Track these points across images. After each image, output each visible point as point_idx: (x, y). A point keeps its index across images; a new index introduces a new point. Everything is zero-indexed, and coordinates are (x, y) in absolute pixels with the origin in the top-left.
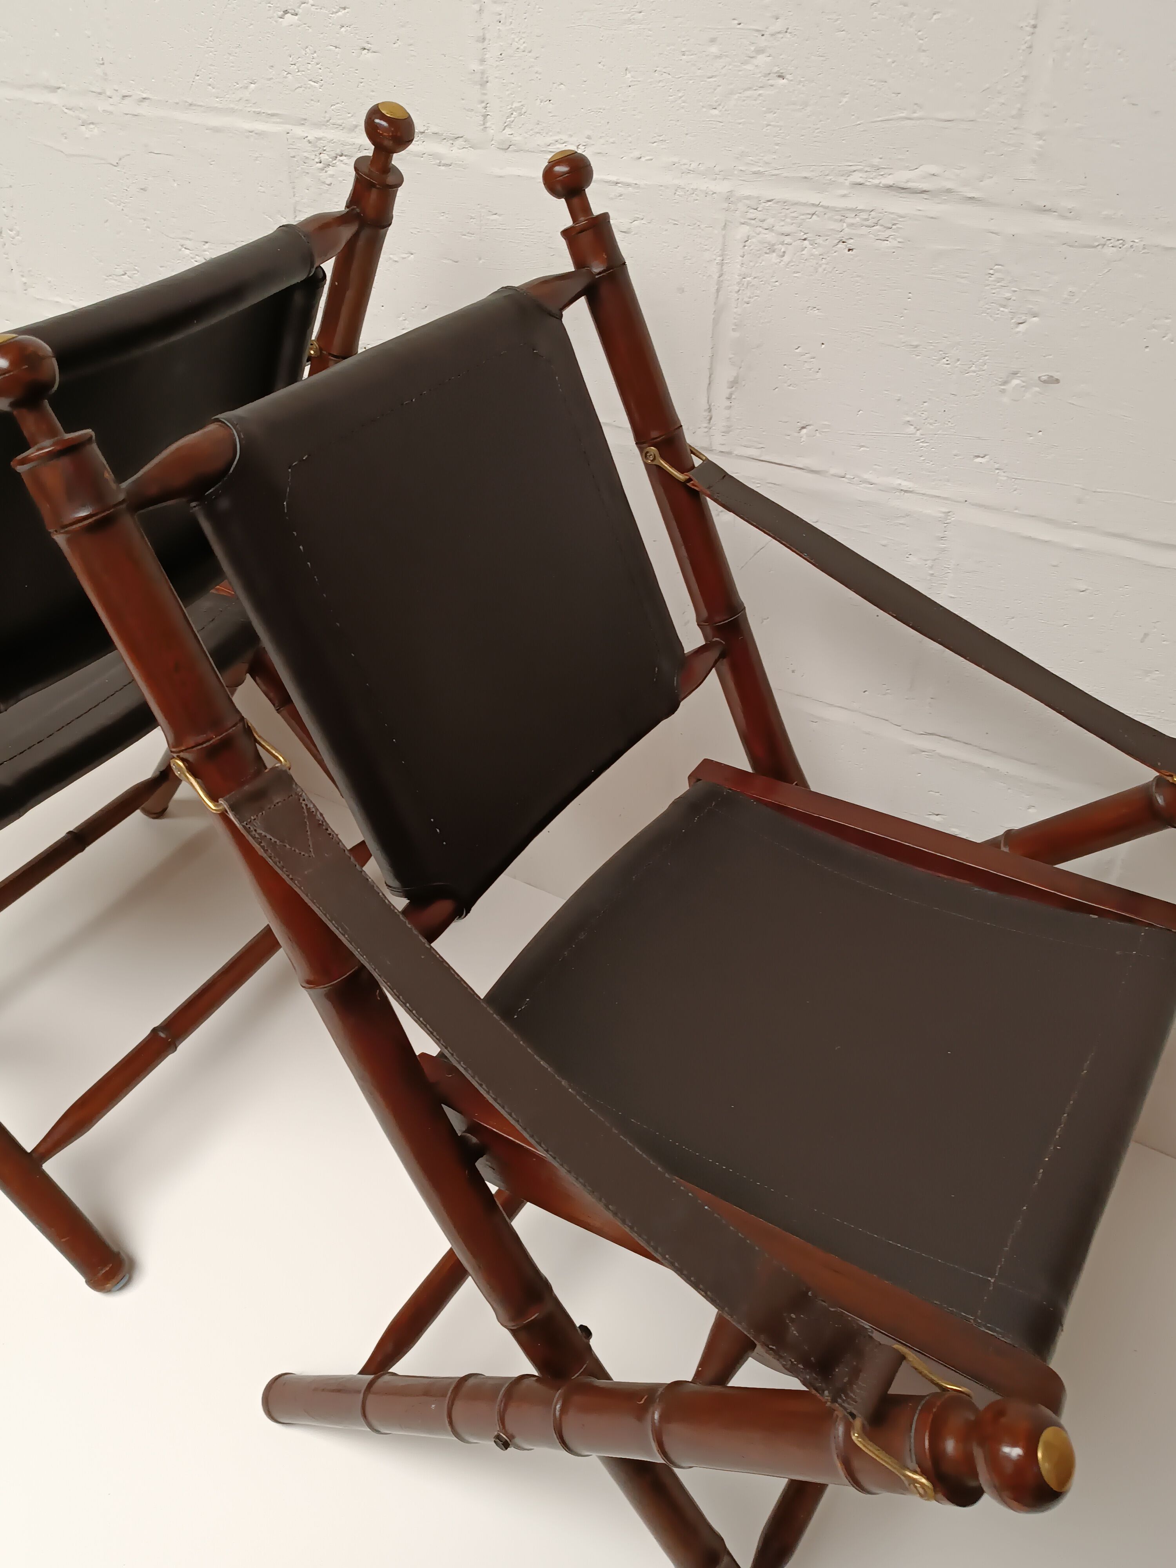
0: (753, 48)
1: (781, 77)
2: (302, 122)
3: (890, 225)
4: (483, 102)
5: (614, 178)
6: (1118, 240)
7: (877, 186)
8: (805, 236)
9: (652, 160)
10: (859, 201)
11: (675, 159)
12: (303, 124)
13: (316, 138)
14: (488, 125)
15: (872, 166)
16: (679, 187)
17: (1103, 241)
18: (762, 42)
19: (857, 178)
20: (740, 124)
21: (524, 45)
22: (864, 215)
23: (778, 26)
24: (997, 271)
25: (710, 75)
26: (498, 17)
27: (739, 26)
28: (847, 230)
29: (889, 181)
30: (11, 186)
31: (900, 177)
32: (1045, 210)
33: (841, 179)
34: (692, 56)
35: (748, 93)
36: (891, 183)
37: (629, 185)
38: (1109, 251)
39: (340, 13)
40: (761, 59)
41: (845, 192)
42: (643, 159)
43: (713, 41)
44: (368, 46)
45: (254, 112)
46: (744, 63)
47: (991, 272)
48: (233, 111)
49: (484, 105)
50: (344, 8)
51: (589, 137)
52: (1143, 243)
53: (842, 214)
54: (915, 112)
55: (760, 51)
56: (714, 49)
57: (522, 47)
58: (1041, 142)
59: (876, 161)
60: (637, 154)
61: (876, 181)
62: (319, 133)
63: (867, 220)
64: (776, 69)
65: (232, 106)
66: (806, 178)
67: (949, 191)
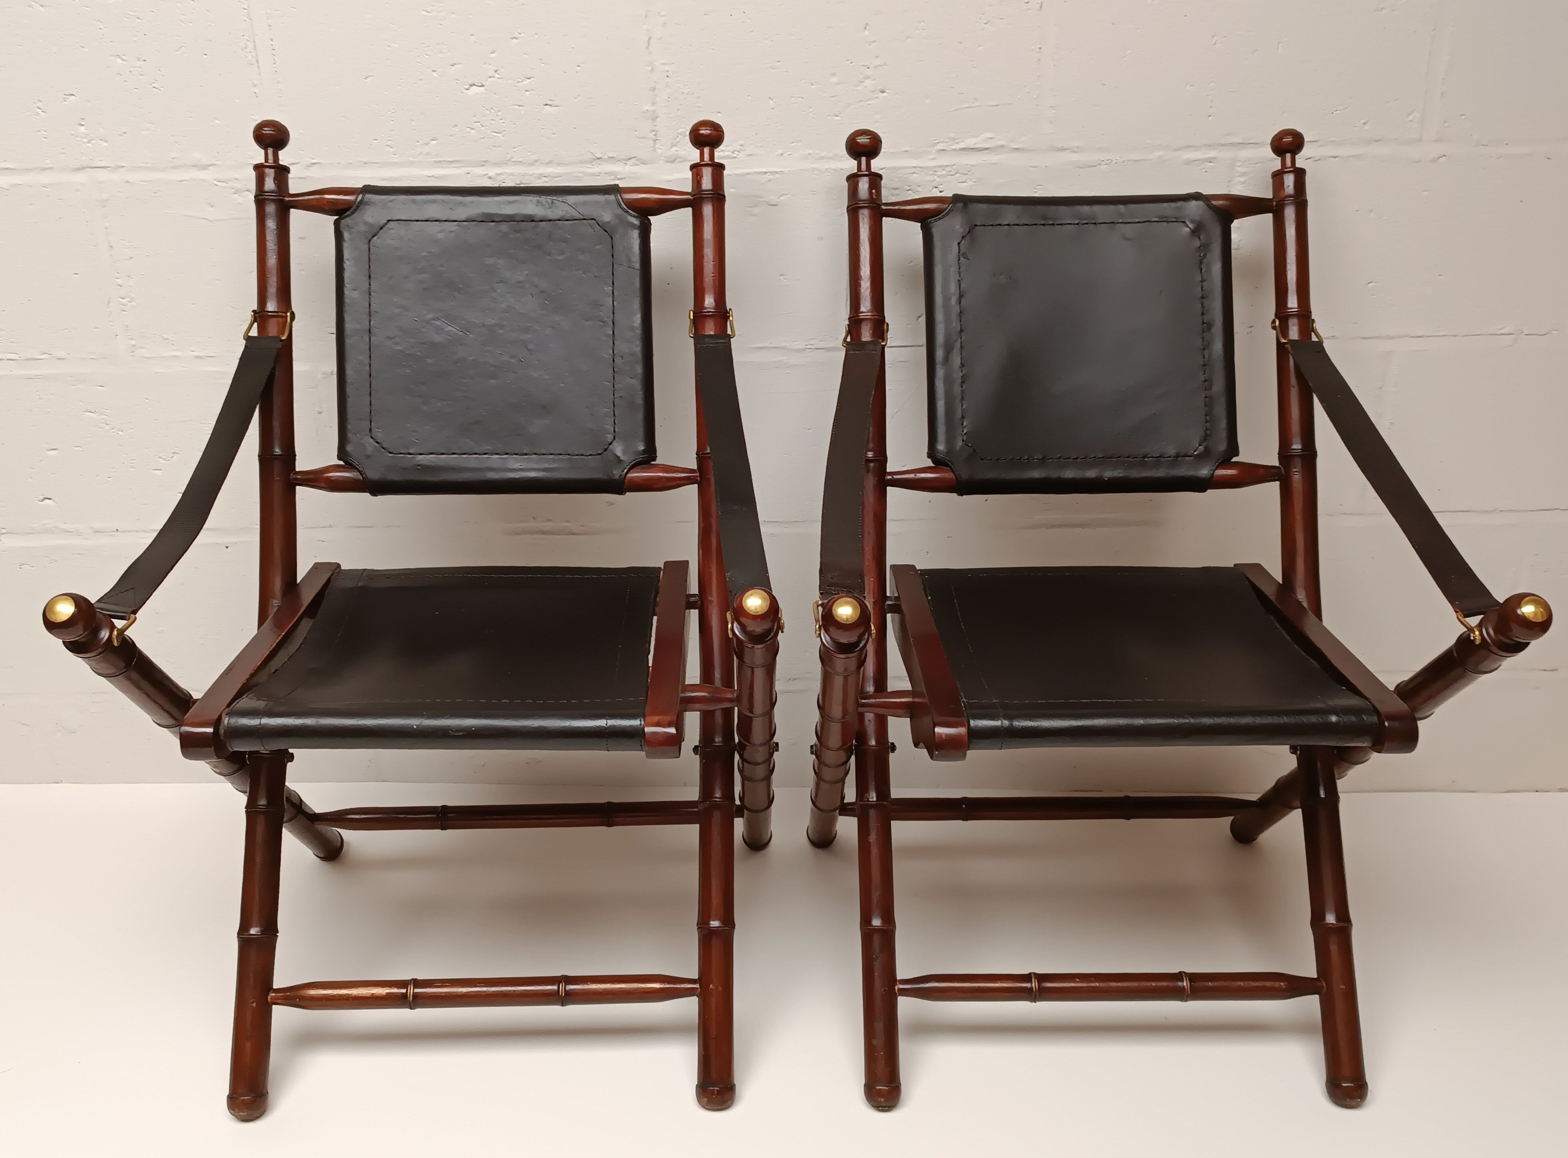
0: (862, 76)
1: (883, 92)
2: (483, 164)
3: (967, 173)
4: (653, 131)
5: (765, 170)
6: (1108, 160)
7: (955, 150)
8: (909, 188)
9: (791, 154)
10: (944, 160)
11: (810, 151)
12: (484, 165)
13: (497, 174)
14: (657, 146)
15: (949, 138)
16: (815, 169)
17: (1099, 162)
18: (868, 72)
19: (940, 146)
20: (856, 123)
21: (689, 90)
22: (949, 169)
23: (878, 62)
24: (1039, 189)
25: (832, 95)
26: (667, 74)
27: (851, 64)
28: (938, 180)
29: (962, 145)
30: (131, 258)
31: (970, 142)
32: (1063, 149)
33: (930, 149)
34: (819, 86)
35: (861, 103)
36: (964, 147)
37: (777, 173)
38: (1103, 167)
39: (525, 82)
40: (868, 82)
41: (934, 156)
42: (785, 155)
43: (833, 74)
44: (550, 103)
45: (434, 161)
46: (857, 86)
47: (1036, 190)
48: (412, 163)
49: (654, 133)
50: (529, 78)
51: (742, 145)
52: (1122, 160)
53: (934, 169)
54: (973, 103)
55: (867, 78)
56: (834, 80)
57: (686, 92)
58: (1054, 111)
59: (952, 135)
60: (781, 151)
61: (954, 147)
62: (499, 170)
63: (950, 171)
64: (880, 87)
65: (411, 159)
66: (906, 151)
67: (1002, 146)
